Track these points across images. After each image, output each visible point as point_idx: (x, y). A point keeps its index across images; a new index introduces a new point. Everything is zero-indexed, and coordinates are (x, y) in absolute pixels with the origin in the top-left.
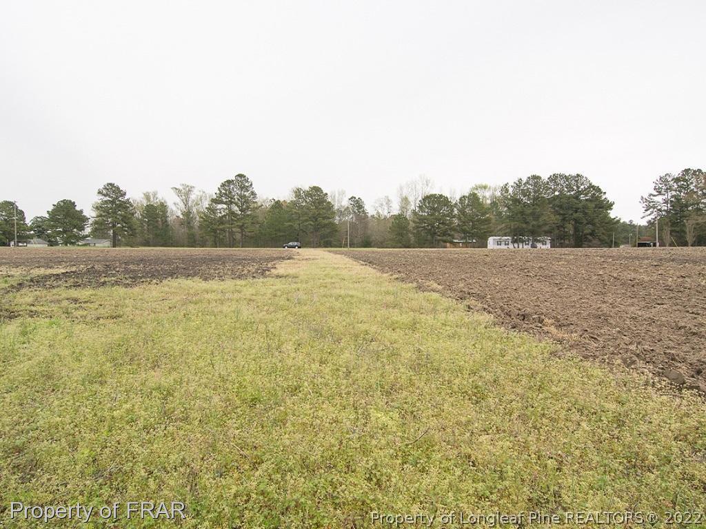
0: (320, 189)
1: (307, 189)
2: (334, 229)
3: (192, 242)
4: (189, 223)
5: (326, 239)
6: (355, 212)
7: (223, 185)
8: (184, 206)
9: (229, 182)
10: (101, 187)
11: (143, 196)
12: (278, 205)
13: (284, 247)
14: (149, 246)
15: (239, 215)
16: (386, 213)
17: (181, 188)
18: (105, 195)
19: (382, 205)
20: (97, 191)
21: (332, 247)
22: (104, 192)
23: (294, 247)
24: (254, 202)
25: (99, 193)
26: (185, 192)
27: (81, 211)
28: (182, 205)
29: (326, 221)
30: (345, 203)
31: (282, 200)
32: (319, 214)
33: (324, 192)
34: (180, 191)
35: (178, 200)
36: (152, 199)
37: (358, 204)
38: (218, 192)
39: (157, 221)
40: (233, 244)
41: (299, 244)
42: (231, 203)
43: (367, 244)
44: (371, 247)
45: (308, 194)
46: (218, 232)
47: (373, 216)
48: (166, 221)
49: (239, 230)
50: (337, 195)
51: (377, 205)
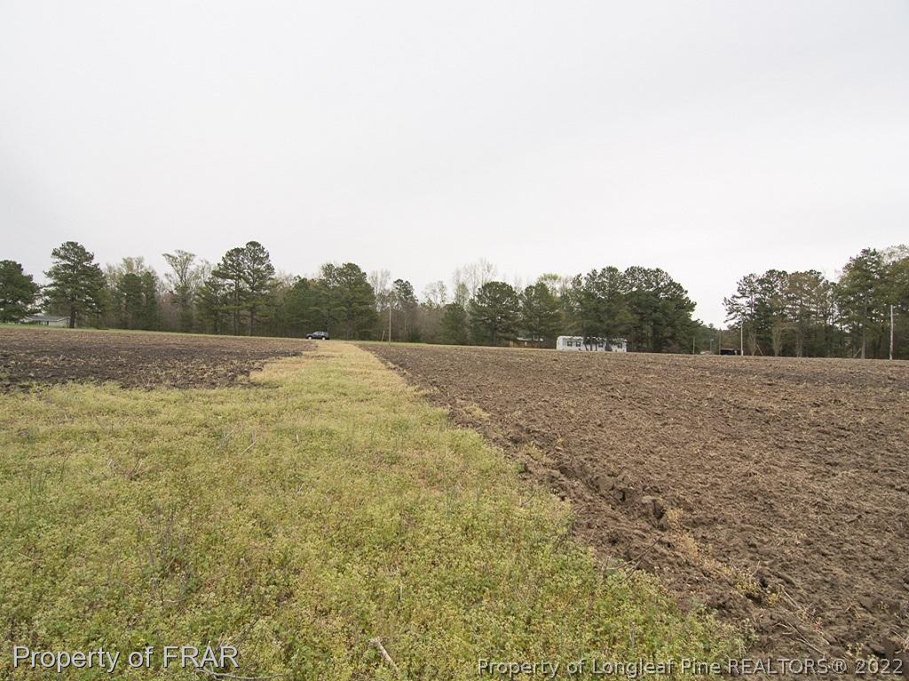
0: (357, 266)
1: (341, 266)
2: (373, 318)
3: (187, 327)
4: (184, 301)
5: (365, 330)
6: (401, 299)
7: (229, 254)
8: (179, 279)
9: (238, 251)
10: (58, 246)
11: (122, 262)
12: (303, 284)
13: (307, 338)
14: (126, 328)
15: (249, 294)
16: (439, 301)
17: (176, 255)
18: (63, 258)
19: (434, 291)
20: (52, 251)
21: (370, 340)
22: (62, 253)
23: (320, 338)
24: (270, 279)
25: (55, 253)
26: (181, 261)
27: (30, 278)
28: (176, 278)
29: (363, 308)
30: (390, 286)
31: (309, 278)
32: (355, 298)
33: (363, 271)
34: (174, 259)
35: (171, 270)
36: (135, 267)
37: (405, 288)
38: (222, 263)
39: (140, 297)
40: (240, 331)
41: (327, 335)
42: (240, 277)
43: (414, 338)
44: (419, 342)
45: (341, 272)
46: (220, 314)
47: (423, 305)
48: (153, 297)
49: (249, 313)
50: (379, 276)
51: (428, 291)
